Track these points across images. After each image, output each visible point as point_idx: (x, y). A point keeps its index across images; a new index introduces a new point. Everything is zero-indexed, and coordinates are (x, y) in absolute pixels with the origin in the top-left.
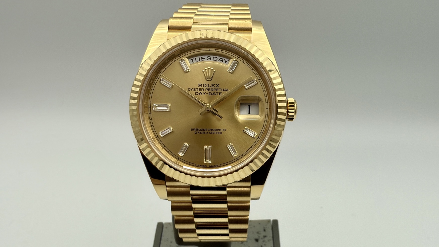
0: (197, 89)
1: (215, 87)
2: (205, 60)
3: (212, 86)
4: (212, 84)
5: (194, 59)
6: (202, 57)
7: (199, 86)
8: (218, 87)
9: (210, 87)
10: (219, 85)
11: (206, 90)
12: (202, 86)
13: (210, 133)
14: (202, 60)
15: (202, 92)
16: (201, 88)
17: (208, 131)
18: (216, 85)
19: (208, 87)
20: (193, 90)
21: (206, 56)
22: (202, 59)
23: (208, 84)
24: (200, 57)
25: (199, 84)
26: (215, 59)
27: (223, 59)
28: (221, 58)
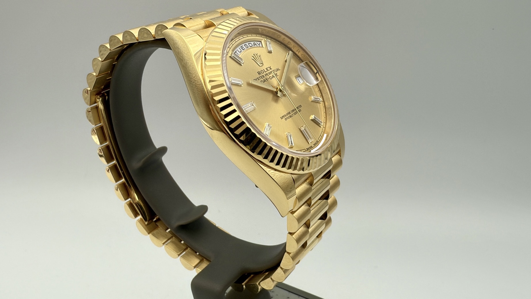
0: (259, 77)
1: (269, 70)
2: (245, 49)
3: (267, 70)
4: (266, 69)
5: (236, 51)
6: (241, 47)
7: (259, 74)
8: (272, 69)
9: (266, 71)
10: (270, 67)
11: (266, 76)
12: (261, 73)
13: (294, 114)
14: (243, 50)
15: (264, 78)
16: (261, 75)
17: (292, 113)
18: (269, 67)
19: (265, 72)
20: (257, 80)
21: (243, 45)
22: (242, 48)
23: (264, 70)
24: (240, 47)
25: (258, 72)
26: (251, 45)
27: (256, 42)
28: (254, 43)
